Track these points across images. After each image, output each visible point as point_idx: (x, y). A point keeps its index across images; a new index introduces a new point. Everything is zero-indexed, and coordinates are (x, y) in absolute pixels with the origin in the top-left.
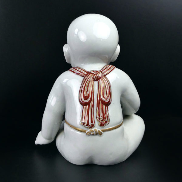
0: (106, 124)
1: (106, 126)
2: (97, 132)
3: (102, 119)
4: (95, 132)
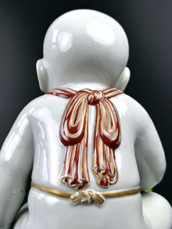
0: (111, 182)
1: (111, 187)
2: (93, 197)
3: (102, 172)
4: (89, 197)
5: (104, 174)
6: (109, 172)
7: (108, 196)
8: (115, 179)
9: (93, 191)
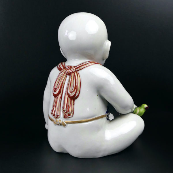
0: (69, 117)
1: (69, 119)
2: (61, 123)
3: (65, 111)
4: (59, 123)
5: (66, 112)
6: (68, 112)
7: (68, 123)
8: (71, 115)
9: (61, 119)
